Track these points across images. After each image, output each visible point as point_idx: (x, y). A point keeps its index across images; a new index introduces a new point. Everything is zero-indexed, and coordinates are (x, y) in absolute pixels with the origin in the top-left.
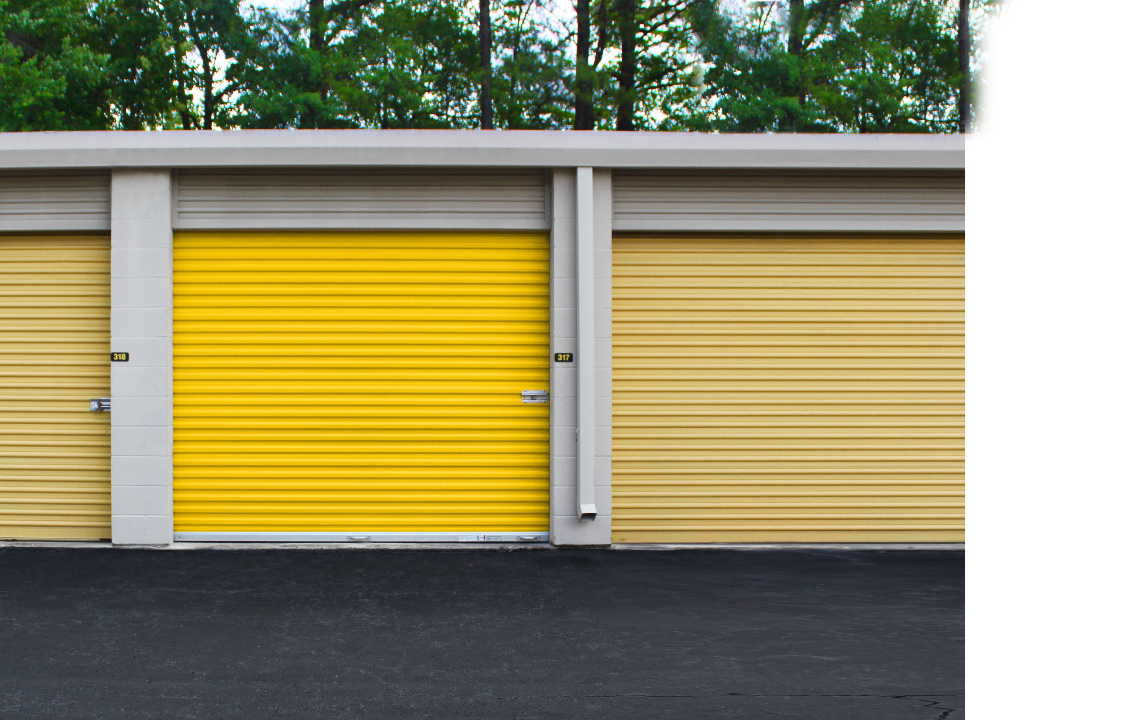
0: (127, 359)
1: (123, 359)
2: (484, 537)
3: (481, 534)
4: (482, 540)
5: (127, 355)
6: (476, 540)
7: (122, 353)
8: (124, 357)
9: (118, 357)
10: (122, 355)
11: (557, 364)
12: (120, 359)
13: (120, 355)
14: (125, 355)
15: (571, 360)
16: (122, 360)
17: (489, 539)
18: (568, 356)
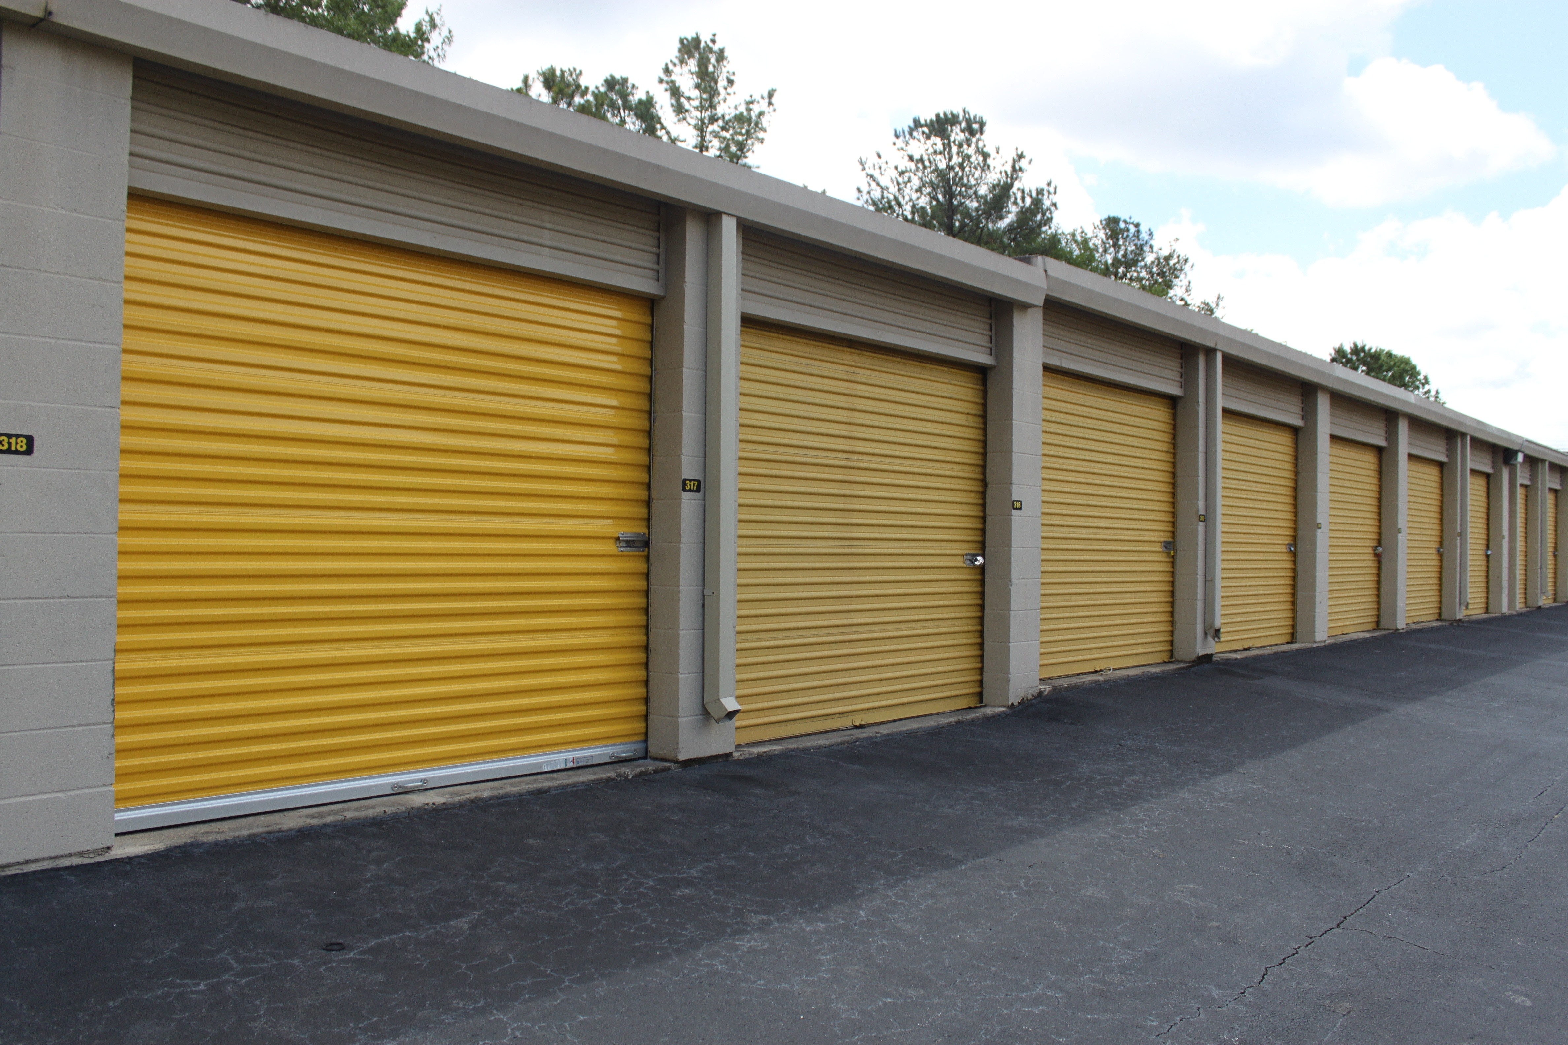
0: (29, 451)
1: (19, 448)
2: (573, 761)
3: (570, 756)
4: (570, 765)
5: (30, 440)
6: (563, 766)
7: (17, 436)
8: (22, 445)
9: (10, 444)
10: (19, 440)
11: (685, 495)
12: (13, 448)
13: (13, 440)
14: (25, 441)
15: (698, 490)
16: (17, 452)
17: (578, 762)
18: (696, 483)
